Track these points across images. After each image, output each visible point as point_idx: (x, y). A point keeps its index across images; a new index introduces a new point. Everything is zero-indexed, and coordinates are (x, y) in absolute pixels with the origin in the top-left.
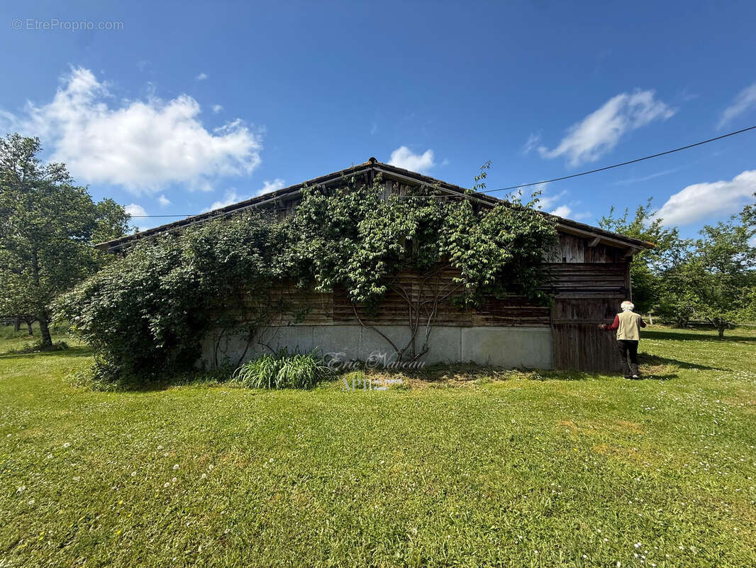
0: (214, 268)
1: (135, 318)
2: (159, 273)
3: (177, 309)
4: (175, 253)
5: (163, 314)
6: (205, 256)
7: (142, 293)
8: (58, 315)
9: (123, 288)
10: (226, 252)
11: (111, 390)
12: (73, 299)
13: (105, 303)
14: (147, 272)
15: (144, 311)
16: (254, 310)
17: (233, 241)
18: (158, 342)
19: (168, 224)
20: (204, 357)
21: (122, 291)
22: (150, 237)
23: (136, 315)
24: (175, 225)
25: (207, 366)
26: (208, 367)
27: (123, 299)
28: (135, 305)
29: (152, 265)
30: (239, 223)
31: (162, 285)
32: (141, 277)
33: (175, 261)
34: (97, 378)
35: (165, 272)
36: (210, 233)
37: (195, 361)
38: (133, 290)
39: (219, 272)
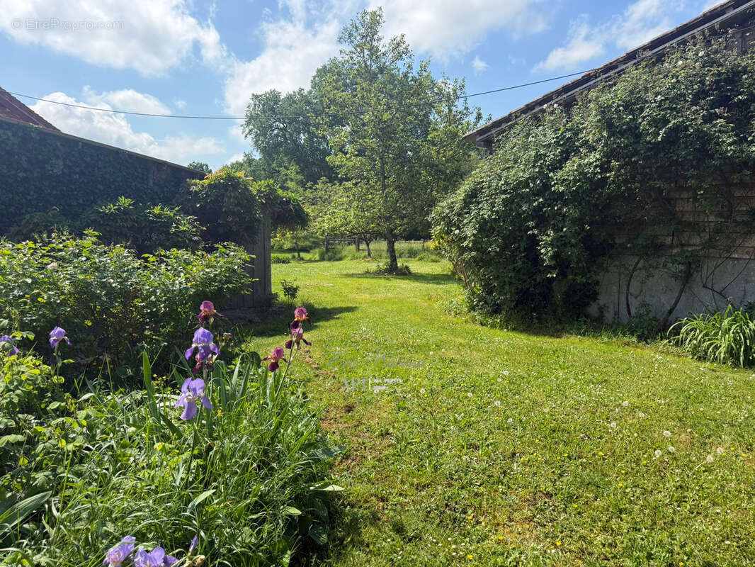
0: (636, 153)
1: (517, 233)
2: (548, 169)
3: (574, 221)
4: (568, 135)
5: (557, 229)
6: (622, 133)
7: (527, 198)
8: (439, 228)
9: (505, 192)
10: (659, 123)
11: (493, 326)
12: (451, 208)
13: (486, 213)
14: (534, 167)
15: (531, 224)
16: (695, 227)
17: (672, 100)
18: (549, 269)
19: (553, 90)
20: (602, 300)
21: (504, 196)
22: (529, 115)
23: (520, 231)
24: (567, 89)
25: (606, 314)
26: (609, 316)
27: (505, 206)
28: (519, 215)
29: (538, 157)
30: (682, 65)
31: (554, 186)
32: (527, 175)
33: (568, 148)
34: (473, 308)
35: (558, 165)
36: (631, 92)
37: (587, 304)
38: (516, 194)
39: (646, 159)
